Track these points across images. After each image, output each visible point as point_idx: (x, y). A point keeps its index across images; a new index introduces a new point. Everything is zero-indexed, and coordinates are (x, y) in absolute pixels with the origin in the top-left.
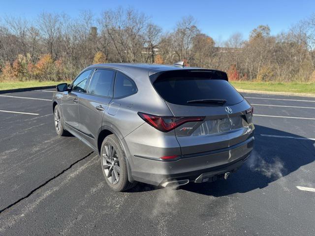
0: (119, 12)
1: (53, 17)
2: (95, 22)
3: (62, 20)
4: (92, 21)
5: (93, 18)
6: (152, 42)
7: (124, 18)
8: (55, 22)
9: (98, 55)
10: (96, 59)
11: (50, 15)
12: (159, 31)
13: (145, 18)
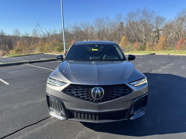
0: (138, 12)
2: (123, 19)
3: (105, 20)
4: (121, 19)
5: (122, 17)
6: (158, 28)
7: (140, 15)
8: (102, 22)
9: (123, 38)
10: (122, 40)
11: (100, 19)
12: (164, 20)
13: (155, 13)
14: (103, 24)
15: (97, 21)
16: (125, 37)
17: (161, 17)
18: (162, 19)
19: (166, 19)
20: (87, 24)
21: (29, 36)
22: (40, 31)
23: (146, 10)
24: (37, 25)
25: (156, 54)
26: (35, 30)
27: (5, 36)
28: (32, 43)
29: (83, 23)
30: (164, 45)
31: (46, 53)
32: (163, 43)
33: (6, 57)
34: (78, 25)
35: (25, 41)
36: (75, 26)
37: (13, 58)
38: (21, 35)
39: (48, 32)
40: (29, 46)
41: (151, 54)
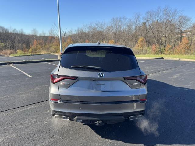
0: (158, 11)
1: (118, 19)
2: (141, 19)
3: (122, 20)
4: (139, 19)
5: (140, 17)
6: (181, 28)
7: (161, 14)
8: (119, 22)
9: (140, 39)
10: (139, 42)
11: (117, 18)
12: (188, 20)
13: (178, 12)
14: (120, 23)
15: (114, 21)
16: (143, 38)
17: (185, 17)
18: (186, 18)
19: (191, 18)
20: (103, 23)
21: (46, 35)
22: (57, 31)
23: (167, 9)
24: (54, 25)
25: (165, 58)
26: (51, 30)
27: (25, 35)
28: (48, 43)
29: (99, 23)
30: (187, 48)
31: (53, 54)
32: (185, 46)
33: (12, 56)
34: (94, 24)
35: (41, 41)
36: (90, 25)
37: (18, 57)
38: (38, 35)
39: (65, 32)
40: (45, 46)
41: (158, 59)
